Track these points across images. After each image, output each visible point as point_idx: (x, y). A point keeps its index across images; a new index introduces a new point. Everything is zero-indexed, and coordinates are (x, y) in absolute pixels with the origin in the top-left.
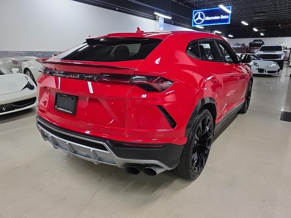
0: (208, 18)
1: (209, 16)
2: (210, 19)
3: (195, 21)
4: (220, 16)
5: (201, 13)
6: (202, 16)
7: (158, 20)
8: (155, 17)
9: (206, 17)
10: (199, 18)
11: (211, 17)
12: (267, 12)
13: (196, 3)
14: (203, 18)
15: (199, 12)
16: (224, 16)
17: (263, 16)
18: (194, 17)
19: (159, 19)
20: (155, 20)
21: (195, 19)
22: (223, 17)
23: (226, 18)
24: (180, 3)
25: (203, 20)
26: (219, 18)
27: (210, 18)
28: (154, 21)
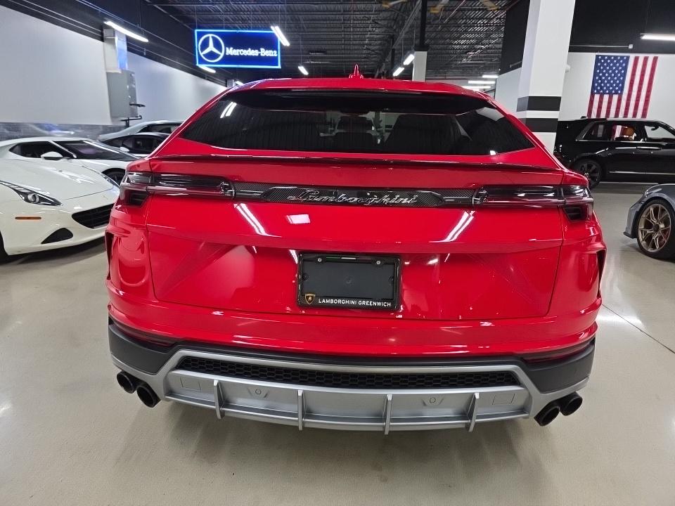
0: (232, 52)
1: (236, 47)
2: (238, 54)
3: (202, 54)
4: (260, 51)
5: (213, 37)
6: (217, 45)
7: (112, 42)
8: (102, 34)
9: (227, 48)
10: (211, 48)
11: (240, 49)
12: (328, 52)
13: (200, 11)
14: (221, 51)
15: (210, 35)
16: (267, 51)
17: (322, 58)
18: (198, 45)
19: (114, 40)
20: (102, 39)
21: (202, 50)
22: (265, 53)
23: (272, 55)
24: (155, 6)
25: (222, 55)
26: (257, 55)
27: (238, 50)
28: (101, 42)
